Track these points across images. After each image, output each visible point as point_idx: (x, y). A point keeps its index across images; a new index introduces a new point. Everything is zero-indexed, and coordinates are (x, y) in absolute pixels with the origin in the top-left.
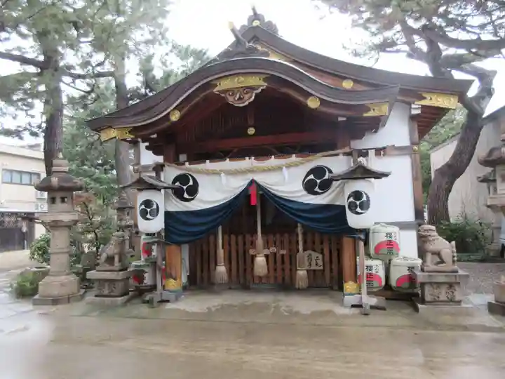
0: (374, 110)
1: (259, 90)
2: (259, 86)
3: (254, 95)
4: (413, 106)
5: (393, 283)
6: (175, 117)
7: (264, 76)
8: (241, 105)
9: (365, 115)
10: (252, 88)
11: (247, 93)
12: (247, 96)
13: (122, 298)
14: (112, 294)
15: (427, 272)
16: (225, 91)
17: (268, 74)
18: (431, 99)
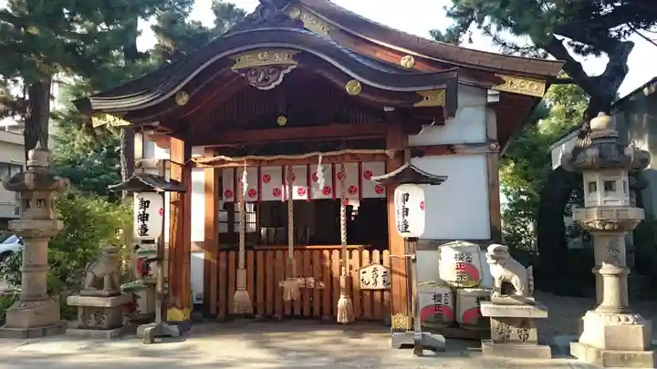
0: (427, 98)
1: (288, 71)
2: (288, 65)
3: (282, 76)
4: (489, 92)
5: (460, 320)
6: (183, 100)
7: (295, 53)
8: (266, 88)
9: (416, 105)
10: (279, 68)
11: (274, 73)
12: (272, 77)
13: (112, 331)
14: (100, 325)
15: (494, 304)
16: (247, 70)
17: (298, 50)
18: (512, 83)
